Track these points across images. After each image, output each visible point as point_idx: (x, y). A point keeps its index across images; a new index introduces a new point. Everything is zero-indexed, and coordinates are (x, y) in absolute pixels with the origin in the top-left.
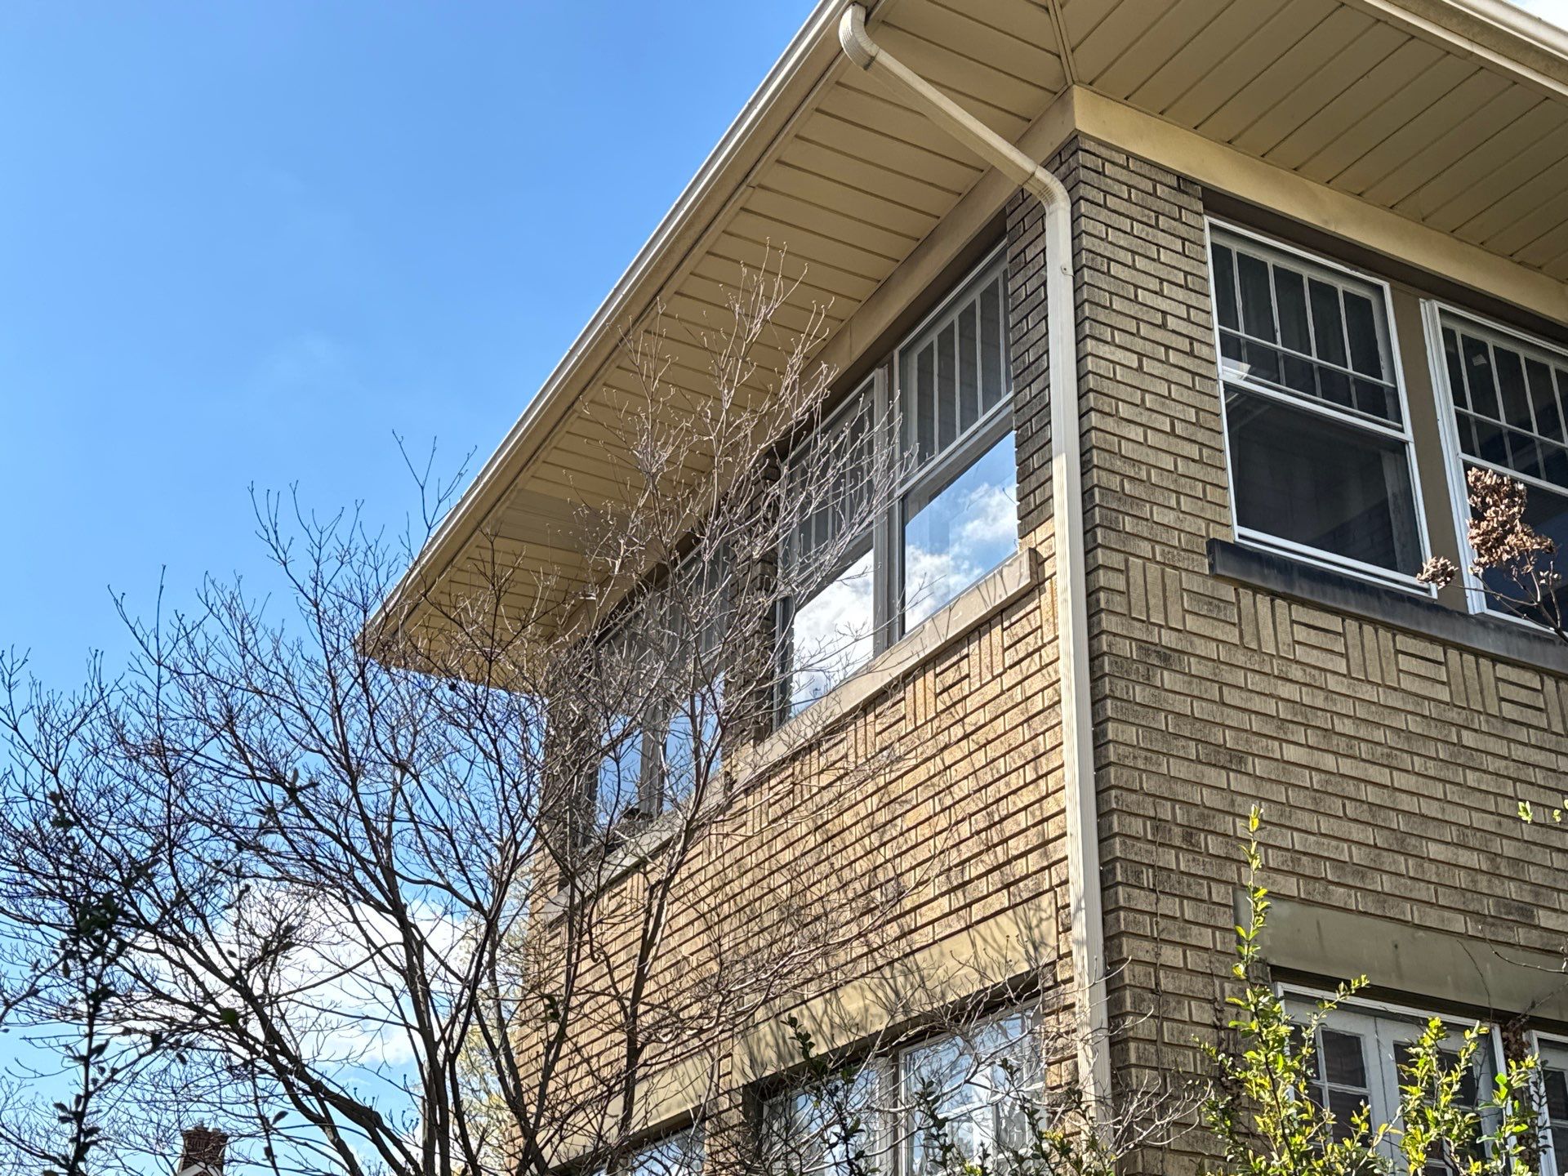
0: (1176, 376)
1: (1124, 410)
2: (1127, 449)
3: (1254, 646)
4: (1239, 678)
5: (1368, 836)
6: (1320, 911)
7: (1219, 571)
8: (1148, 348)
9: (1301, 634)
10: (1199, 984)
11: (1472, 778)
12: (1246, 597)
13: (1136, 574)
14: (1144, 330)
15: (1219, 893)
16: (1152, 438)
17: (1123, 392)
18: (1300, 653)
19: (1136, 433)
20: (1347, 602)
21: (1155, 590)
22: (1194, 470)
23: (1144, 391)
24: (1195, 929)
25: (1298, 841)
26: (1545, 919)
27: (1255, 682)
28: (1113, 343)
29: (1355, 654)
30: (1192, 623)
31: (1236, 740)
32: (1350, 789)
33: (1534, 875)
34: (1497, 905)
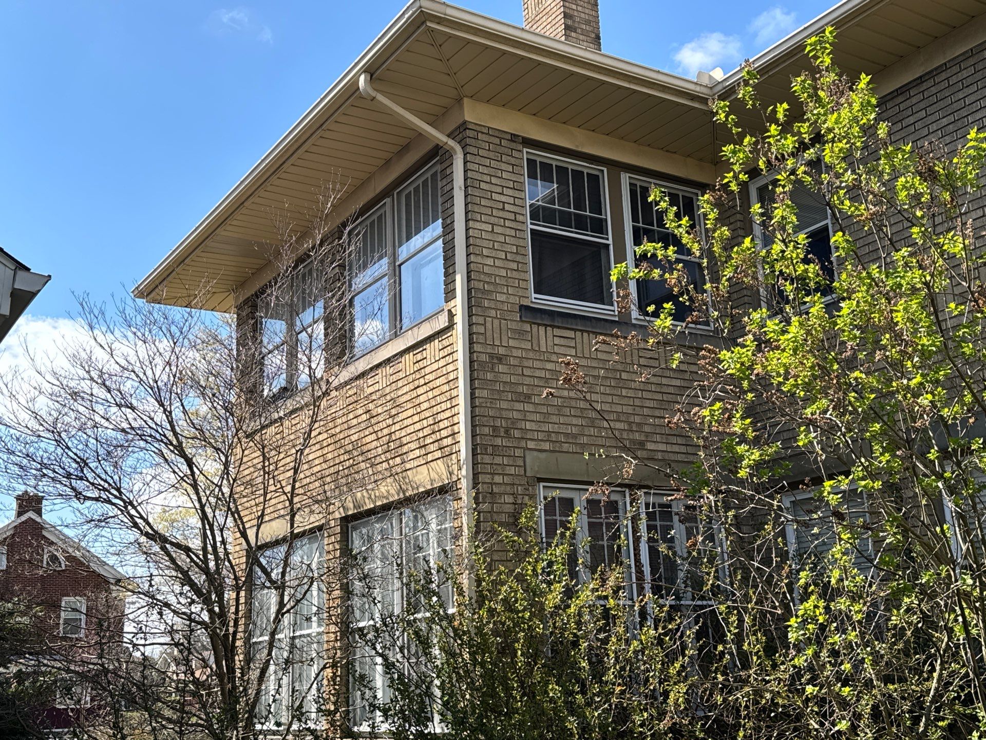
0: (508, 232)
1: (485, 252)
2: (486, 269)
3: (537, 349)
4: (530, 363)
5: (579, 421)
6: (557, 454)
7: (524, 319)
8: (496, 220)
9: (557, 340)
10: (508, 488)
11: (624, 392)
12: (535, 327)
13: (489, 325)
14: (495, 212)
15: (518, 453)
16: (498, 263)
17: (485, 244)
18: (556, 349)
19: (490, 262)
20: (577, 325)
21: (497, 331)
22: (515, 275)
23: (494, 241)
24: (508, 468)
25: (551, 428)
26: (650, 446)
27: (537, 364)
28: (481, 221)
29: (579, 346)
30: (512, 343)
31: (528, 390)
32: (573, 403)
33: (647, 429)
34: (630, 443)
